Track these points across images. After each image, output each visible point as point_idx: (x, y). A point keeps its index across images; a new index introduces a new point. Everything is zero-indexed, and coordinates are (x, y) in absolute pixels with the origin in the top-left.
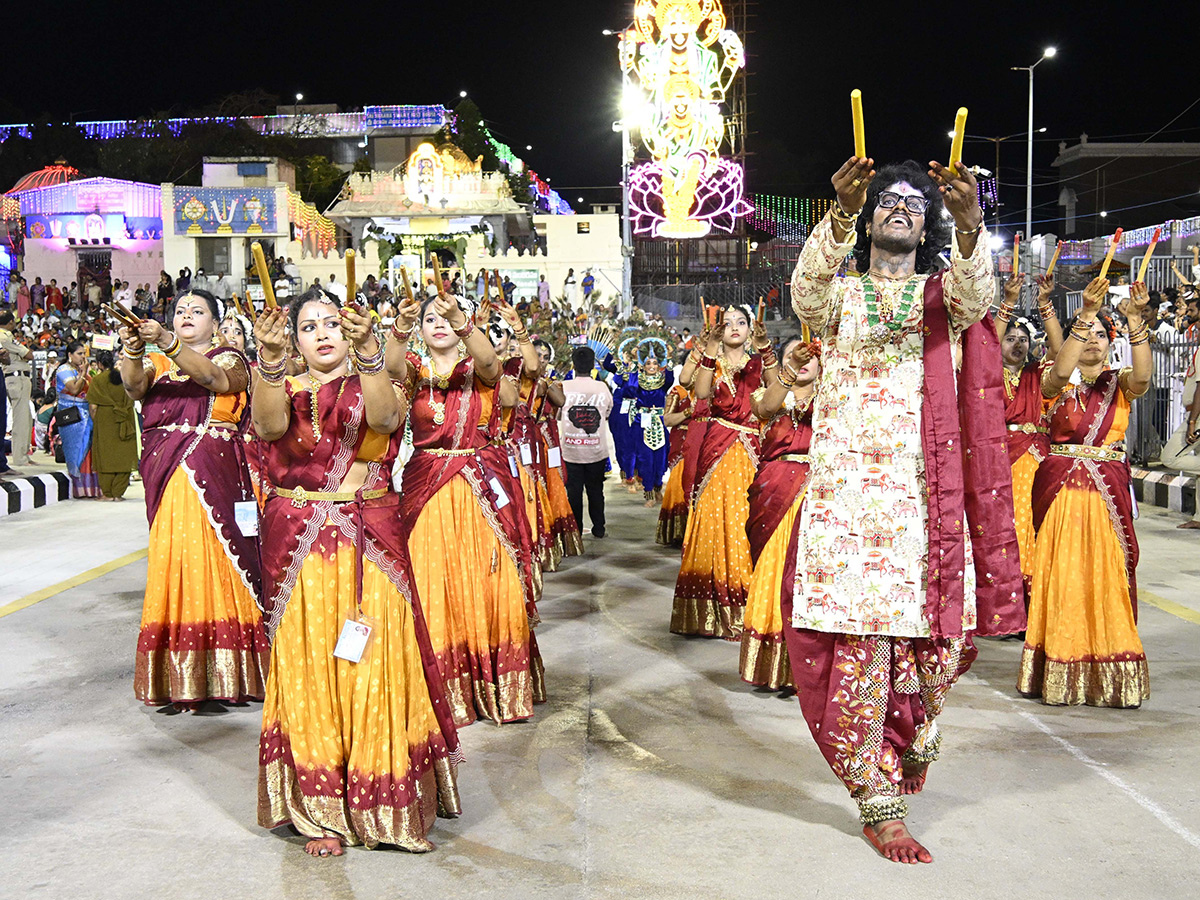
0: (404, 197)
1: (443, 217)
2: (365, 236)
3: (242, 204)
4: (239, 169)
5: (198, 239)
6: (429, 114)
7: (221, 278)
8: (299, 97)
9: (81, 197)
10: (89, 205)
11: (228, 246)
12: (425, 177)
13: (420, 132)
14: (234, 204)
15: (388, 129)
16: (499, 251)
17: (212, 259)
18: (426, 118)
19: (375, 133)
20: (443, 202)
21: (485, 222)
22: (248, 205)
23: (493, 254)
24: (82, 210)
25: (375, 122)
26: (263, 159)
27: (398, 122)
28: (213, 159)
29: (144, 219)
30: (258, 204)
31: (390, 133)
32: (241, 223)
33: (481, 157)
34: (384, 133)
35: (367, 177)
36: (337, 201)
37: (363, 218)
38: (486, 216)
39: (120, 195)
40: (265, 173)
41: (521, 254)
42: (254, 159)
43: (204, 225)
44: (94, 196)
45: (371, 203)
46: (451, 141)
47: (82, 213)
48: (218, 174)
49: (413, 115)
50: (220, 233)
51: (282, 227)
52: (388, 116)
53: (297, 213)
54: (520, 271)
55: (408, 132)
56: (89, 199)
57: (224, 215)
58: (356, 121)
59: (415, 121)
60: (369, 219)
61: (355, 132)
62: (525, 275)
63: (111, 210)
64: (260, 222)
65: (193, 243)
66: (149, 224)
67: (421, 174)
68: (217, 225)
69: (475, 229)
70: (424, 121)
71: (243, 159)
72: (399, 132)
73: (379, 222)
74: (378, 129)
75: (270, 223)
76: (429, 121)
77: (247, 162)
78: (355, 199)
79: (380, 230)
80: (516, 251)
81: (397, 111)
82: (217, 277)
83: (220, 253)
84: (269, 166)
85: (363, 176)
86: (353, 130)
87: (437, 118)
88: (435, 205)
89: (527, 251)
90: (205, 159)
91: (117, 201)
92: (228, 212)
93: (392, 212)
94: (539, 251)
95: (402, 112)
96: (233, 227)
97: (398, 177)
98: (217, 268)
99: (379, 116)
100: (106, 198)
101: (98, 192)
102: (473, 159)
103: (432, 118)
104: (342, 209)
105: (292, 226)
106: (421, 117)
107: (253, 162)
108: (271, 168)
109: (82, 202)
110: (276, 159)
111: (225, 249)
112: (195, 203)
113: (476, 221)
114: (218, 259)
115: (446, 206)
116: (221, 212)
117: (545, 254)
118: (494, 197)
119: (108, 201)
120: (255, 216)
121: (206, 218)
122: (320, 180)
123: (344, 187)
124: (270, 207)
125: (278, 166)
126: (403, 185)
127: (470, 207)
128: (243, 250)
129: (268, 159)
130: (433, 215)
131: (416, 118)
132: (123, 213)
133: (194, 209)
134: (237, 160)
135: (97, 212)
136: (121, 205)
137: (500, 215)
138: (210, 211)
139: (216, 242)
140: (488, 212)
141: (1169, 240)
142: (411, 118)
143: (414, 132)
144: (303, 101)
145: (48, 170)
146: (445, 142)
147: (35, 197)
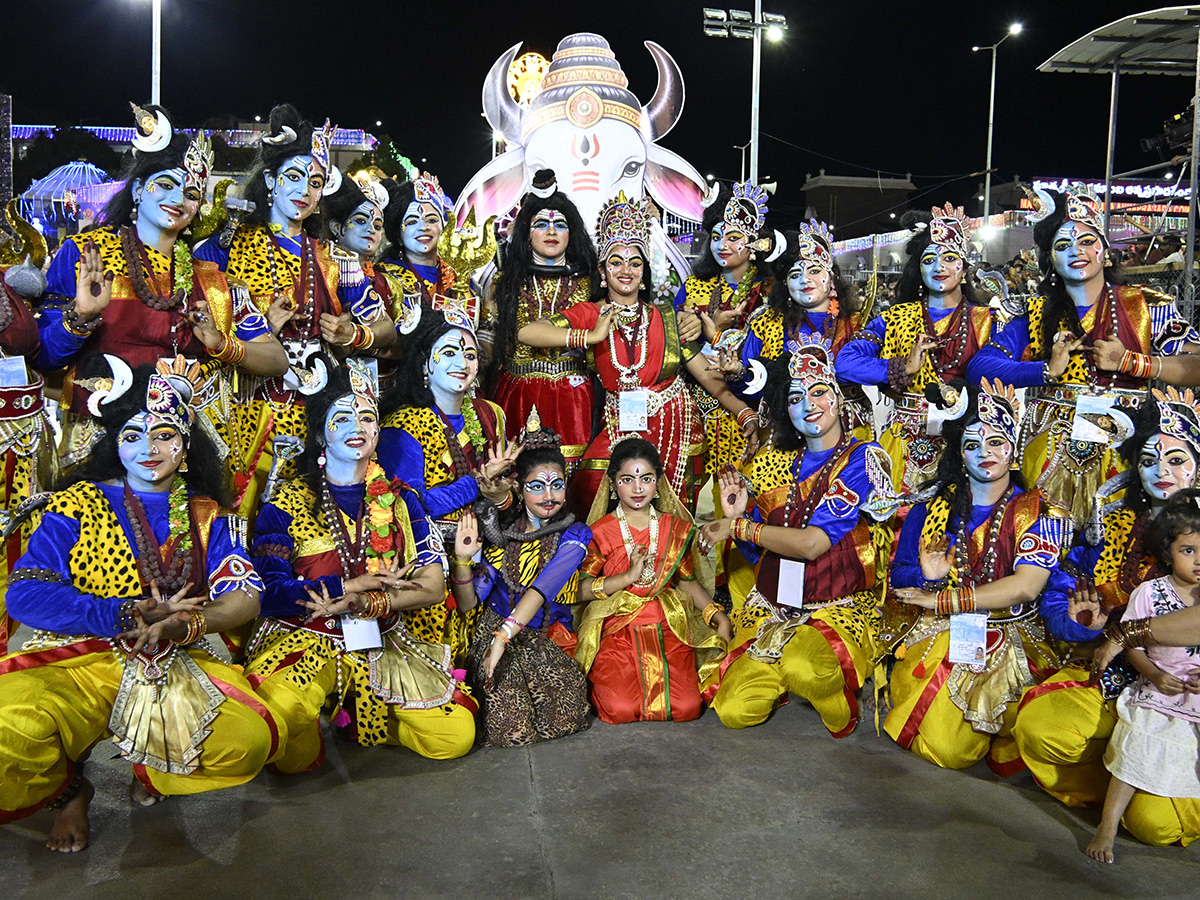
6: (353, 136)
8: (258, 118)
13: (346, 148)
46: (375, 164)
49: (342, 136)
55: (337, 148)
59: (343, 140)
70: (349, 141)
76: (353, 140)
87: (359, 139)
103: (356, 139)
106: (349, 138)
131: (344, 138)
141: (872, 248)
143: (343, 149)
144: (261, 122)
145: (72, 164)
146: (371, 164)
147: (87, 192)
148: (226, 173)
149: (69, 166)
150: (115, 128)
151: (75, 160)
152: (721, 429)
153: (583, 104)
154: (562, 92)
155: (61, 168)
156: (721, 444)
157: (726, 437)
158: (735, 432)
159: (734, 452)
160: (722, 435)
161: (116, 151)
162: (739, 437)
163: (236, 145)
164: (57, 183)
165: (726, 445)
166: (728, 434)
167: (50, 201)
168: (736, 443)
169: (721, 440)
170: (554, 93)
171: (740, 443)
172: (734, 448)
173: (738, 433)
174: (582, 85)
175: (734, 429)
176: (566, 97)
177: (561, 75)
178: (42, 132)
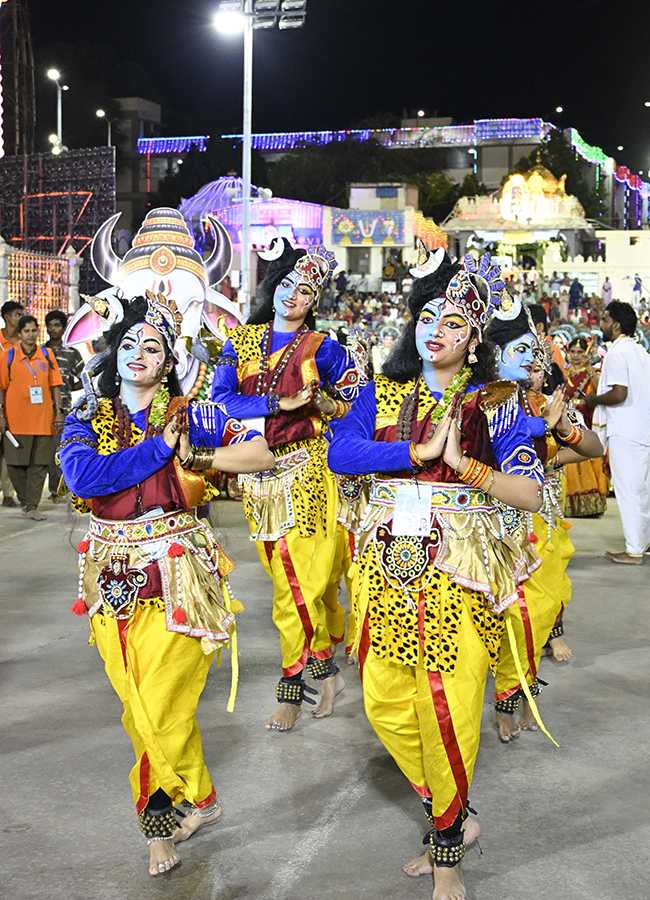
0: (499, 216)
1: (529, 231)
2: (469, 245)
3: (380, 223)
4: (377, 192)
5: (349, 248)
6: (529, 126)
7: (363, 277)
8: (421, 113)
9: (261, 212)
10: (266, 219)
11: (369, 253)
12: (516, 200)
13: (521, 142)
14: (375, 222)
15: (493, 140)
16: (569, 258)
17: (357, 263)
18: (527, 130)
19: (483, 143)
20: (529, 220)
21: (561, 235)
22: (385, 223)
23: (564, 260)
24: (262, 222)
25: (484, 134)
26: (395, 184)
27: (502, 133)
28: (358, 185)
29: (307, 229)
30: (392, 222)
31: (496, 143)
32: (379, 236)
33: (564, 177)
34: (490, 143)
35: (472, 201)
36: (450, 219)
37: (468, 231)
38: (562, 231)
39: (289, 212)
40: (396, 195)
41: (586, 260)
42: (388, 184)
43: (353, 238)
44: (270, 213)
45: (474, 220)
46: (541, 163)
47: (261, 225)
48: (362, 197)
49: (516, 127)
50: (364, 244)
51: (409, 239)
52: (495, 128)
53: (420, 228)
54: (584, 273)
55: (511, 142)
56: (267, 214)
57: (367, 230)
58: (468, 133)
59: (517, 132)
60: (472, 232)
61: (466, 142)
62: (588, 276)
63: (282, 222)
64: (393, 236)
65: (344, 250)
66: (309, 233)
67: (513, 197)
68: (362, 237)
69: (553, 239)
70: (525, 132)
71: (381, 185)
72: (504, 142)
73: (480, 234)
74: (486, 140)
75: (399, 237)
76: (530, 132)
77: (383, 187)
78: (463, 218)
79: (480, 241)
80: (582, 258)
81: (502, 125)
82: (360, 276)
83: (364, 258)
84: (399, 190)
85: (469, 199)
86: (465, 140)
87: (537, 129)
88: (523, 222)
89: (590, 258)
90: (353, 184)
91: (287, 216)
92: (370, 229)
93: (491, 228)
94: (600, 258)
95: (506, 125)
96: (374, 239)
97: (496, 200)
98: (360, 269)
99: (487, 128)
100: (279, 213)
101: (273, 209)
102: (558, 178)
103: (532, 129)
104: (453, 225)
105: (416, 238)
106: (523, 129)
107: (388, 187)
108: (401, 191)
109: (262, 216)
110: (404, 185)
111: (367, 256)
112: (347, 222)
113: (554, 234)
114: (362, 262)
115: (531, 222)
116: (365, 228)
117: (604, 260)
118: (569, 216)
119: (281, 216)
120: (389, 232)
121: (354, 233)
122: (436, 193)
123: (455, 208)
124: (400, 226)
125: (406, 190)
126: (498, 207)
127: (549, 223)
128: (380, 256)
129: (398, 184)
130: (520, 230)
131: (519, 130)
132: (291, 225)
133: (345, 226)
134: (375, 185)
135: (272, 224)
136: (289, 219)
137: (572, 230)
138: (357, 228)
139: (361, 251)
140: (563, 227)
142: (515, 130)
143: (516, 142)
144: (424, 117)
145: (222, 180)
146: (536, 164)
147: (228, 213)
148: (370, 185)
149: (219, 181)
150: (269, 135)
151: (225, 174)
152: (426, 605)
153: (163, 258)
154: (148, 249)
155: (210, 185)
156: (427, 626)
157: (433, 616)
158: (446, 609)
159: (445, 637)
160: (428, 613)
161: (268, 161)
162: (452, 617)
163: (397, 145)
164: (207, 201)
165: (433, 627)
166: (435, 611)
167: (199, 221)
168: (448, 625)
169: (428, 621)
170: (142, 249)
171: (453, 626)
172: (446, 633)
173: (450, 611)
174: (162, 245)
175: (444, 605)
176: (150, 253)
177: (147, 237)
178: (193, 145)
